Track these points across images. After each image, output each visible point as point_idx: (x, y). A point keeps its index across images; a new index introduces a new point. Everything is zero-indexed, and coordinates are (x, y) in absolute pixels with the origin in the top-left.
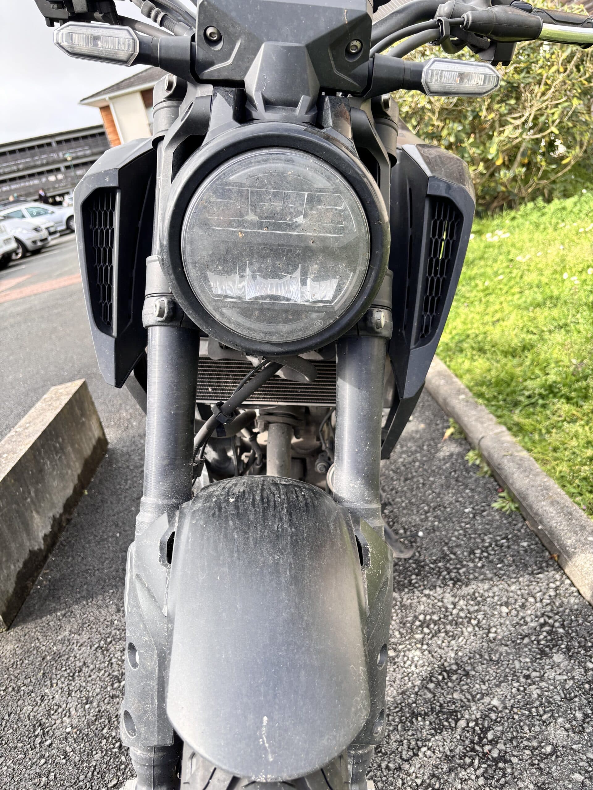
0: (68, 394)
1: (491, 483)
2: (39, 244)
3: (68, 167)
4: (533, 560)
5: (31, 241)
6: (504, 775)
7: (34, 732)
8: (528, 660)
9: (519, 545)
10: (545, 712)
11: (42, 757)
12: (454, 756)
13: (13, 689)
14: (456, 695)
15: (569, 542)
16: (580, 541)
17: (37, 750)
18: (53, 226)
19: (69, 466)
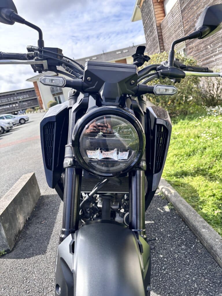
0: (29, 177)
1: (166, 201)
2: (9, 128)
3: (20, 102)
4: (177, 221)
5: (6, 127)
6: (167, 278)
7: (23, 279)
8: (175, 248)
9: (173, 218)
10: (179, 261)
11: (27, 285)
12: (153, 274)
13: (15, 268)
14: (154, 259)
15: (187, 215)
16: (190, 214)
17: (25, 284)
18: (14, 122)
19: (29, 200)
